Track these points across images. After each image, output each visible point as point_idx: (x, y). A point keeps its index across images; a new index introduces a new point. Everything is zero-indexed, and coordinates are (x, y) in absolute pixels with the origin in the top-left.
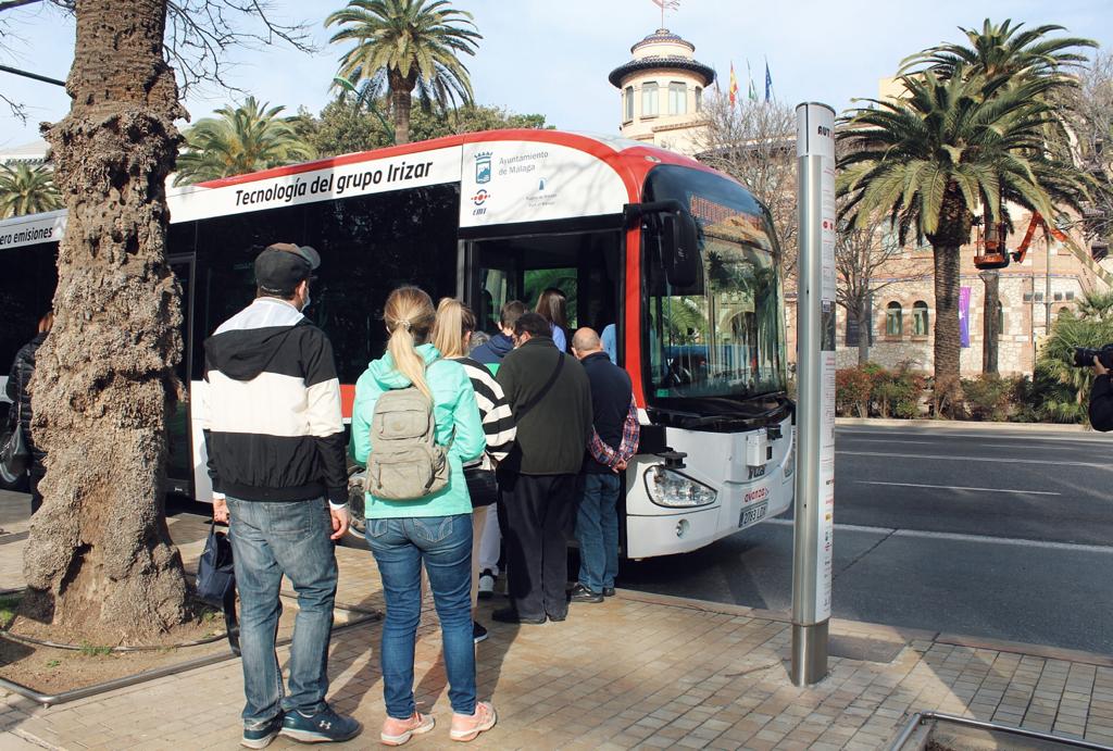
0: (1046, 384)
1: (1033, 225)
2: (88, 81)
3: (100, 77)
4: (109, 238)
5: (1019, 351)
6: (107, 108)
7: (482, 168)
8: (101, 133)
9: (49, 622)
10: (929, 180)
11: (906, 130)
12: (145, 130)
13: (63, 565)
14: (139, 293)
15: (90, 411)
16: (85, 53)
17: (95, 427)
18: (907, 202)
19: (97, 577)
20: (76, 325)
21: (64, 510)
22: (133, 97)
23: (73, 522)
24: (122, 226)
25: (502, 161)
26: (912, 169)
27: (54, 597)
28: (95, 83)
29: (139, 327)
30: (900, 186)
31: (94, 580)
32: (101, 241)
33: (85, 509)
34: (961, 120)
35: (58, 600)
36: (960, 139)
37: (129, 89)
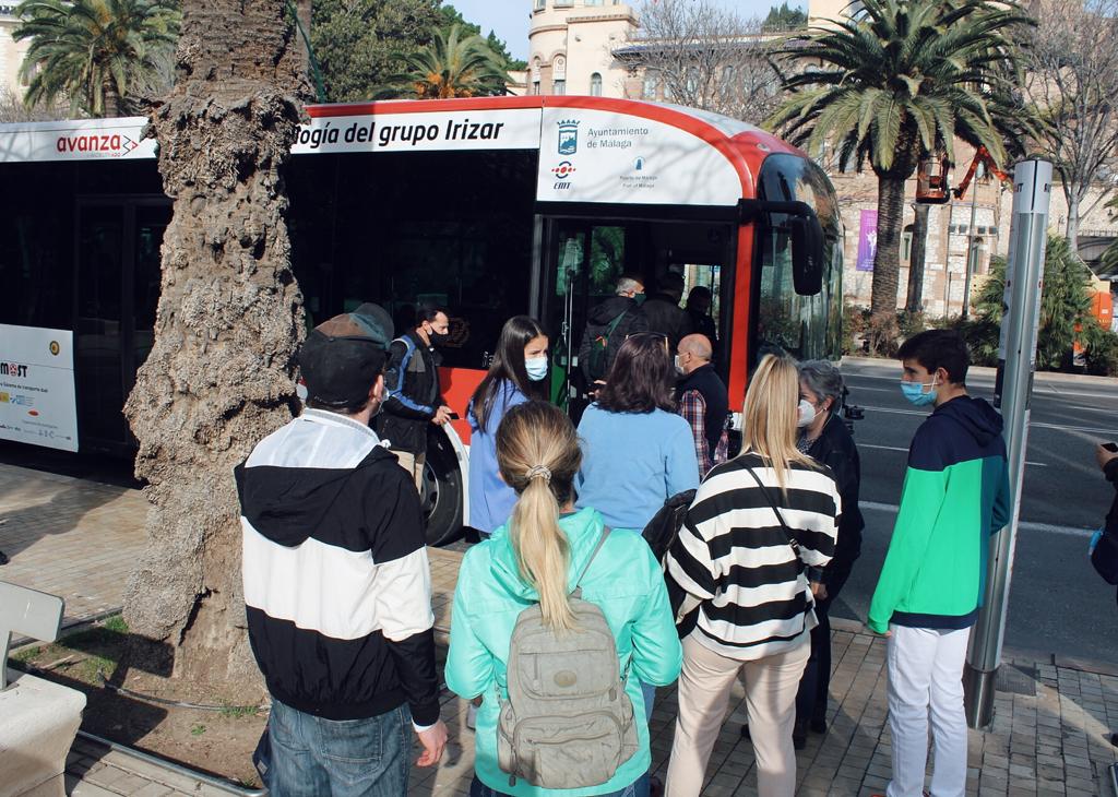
0: (982, 328)
1: (976, 162)
2: (209, 52)
3: (225, 49)
4: (236, 243)
5: (933, 279)
6: (234, 87)
7: (566, 137)
8: (231, 118)
9: (168, 674)
10: (885, 111)
11: (861, 55)
12: (278, 115)
13: (185, 614)
14: (270, 307)
15: (214, 444)
16: (204, 17)
17: (220, 462)
18: (862, 134)
19: (216, 623)
20: (198, 345)
21: (187, 555)
22: (262, 73)
23: (196, 567)
24: (252, 229)
25: (591, 132)
26: (868, 98)
27: (173, 649)
28: (219, 55)
29: (272, 347)
30: (854, 114)
31: (213, 626)
32: (226, 246)
33: (209, 552)
34: (919, 50)
35: (178, 651)
36: (916, 69)
37: (258, 64)
